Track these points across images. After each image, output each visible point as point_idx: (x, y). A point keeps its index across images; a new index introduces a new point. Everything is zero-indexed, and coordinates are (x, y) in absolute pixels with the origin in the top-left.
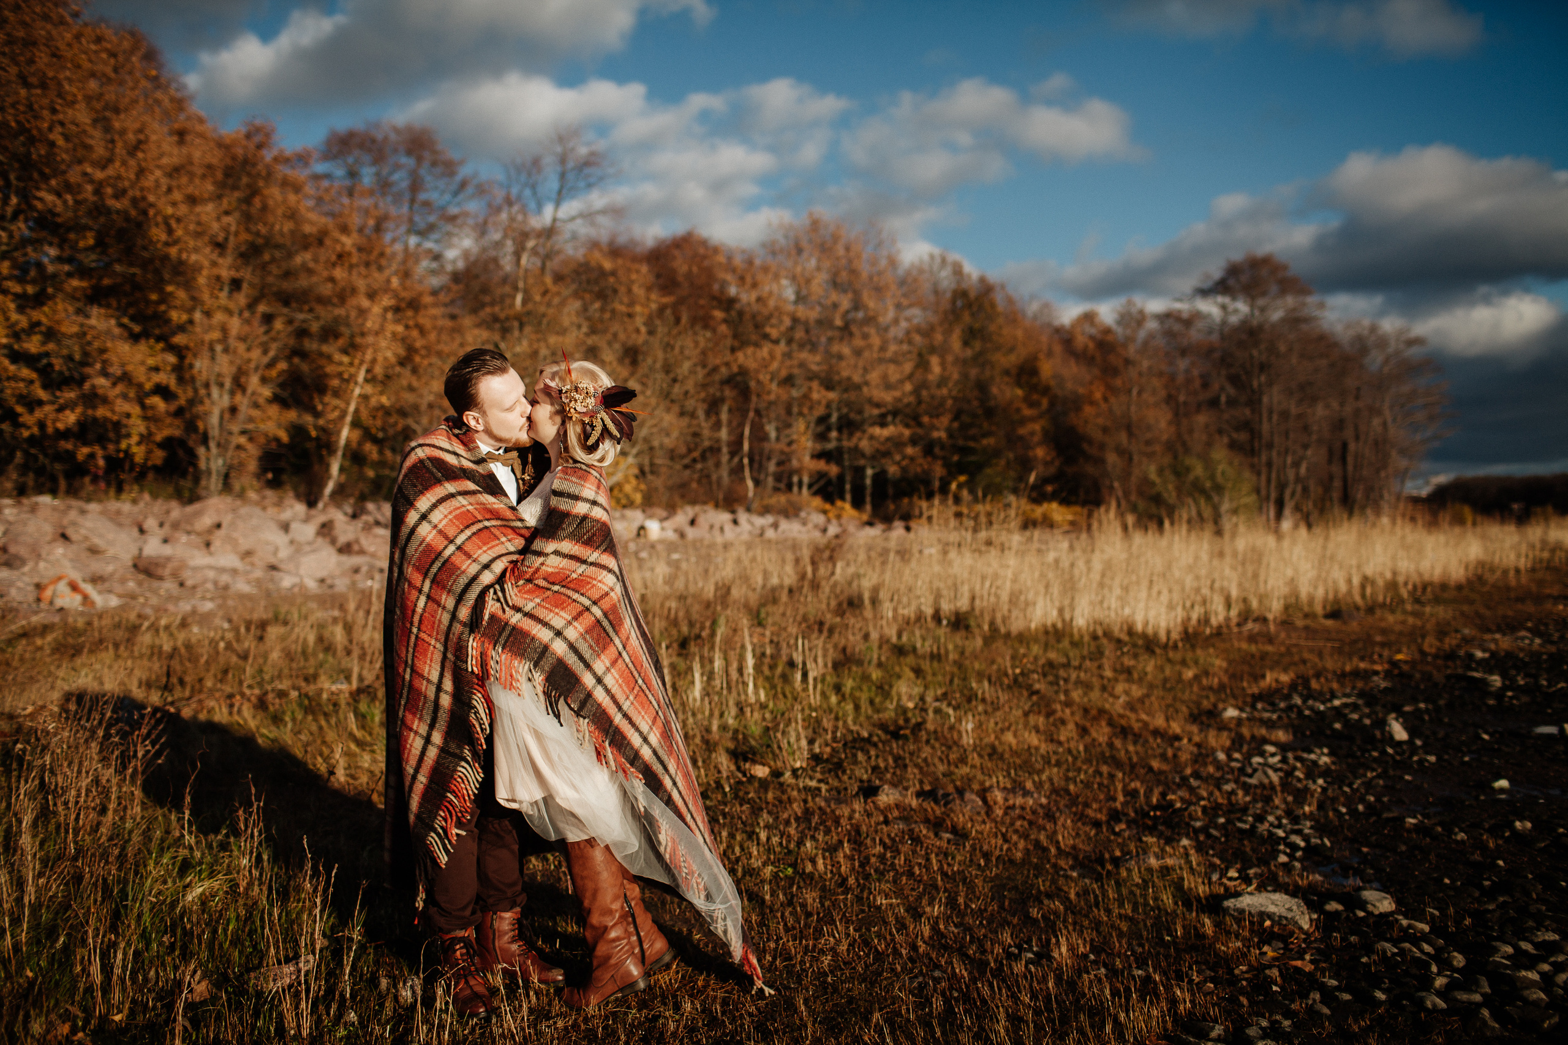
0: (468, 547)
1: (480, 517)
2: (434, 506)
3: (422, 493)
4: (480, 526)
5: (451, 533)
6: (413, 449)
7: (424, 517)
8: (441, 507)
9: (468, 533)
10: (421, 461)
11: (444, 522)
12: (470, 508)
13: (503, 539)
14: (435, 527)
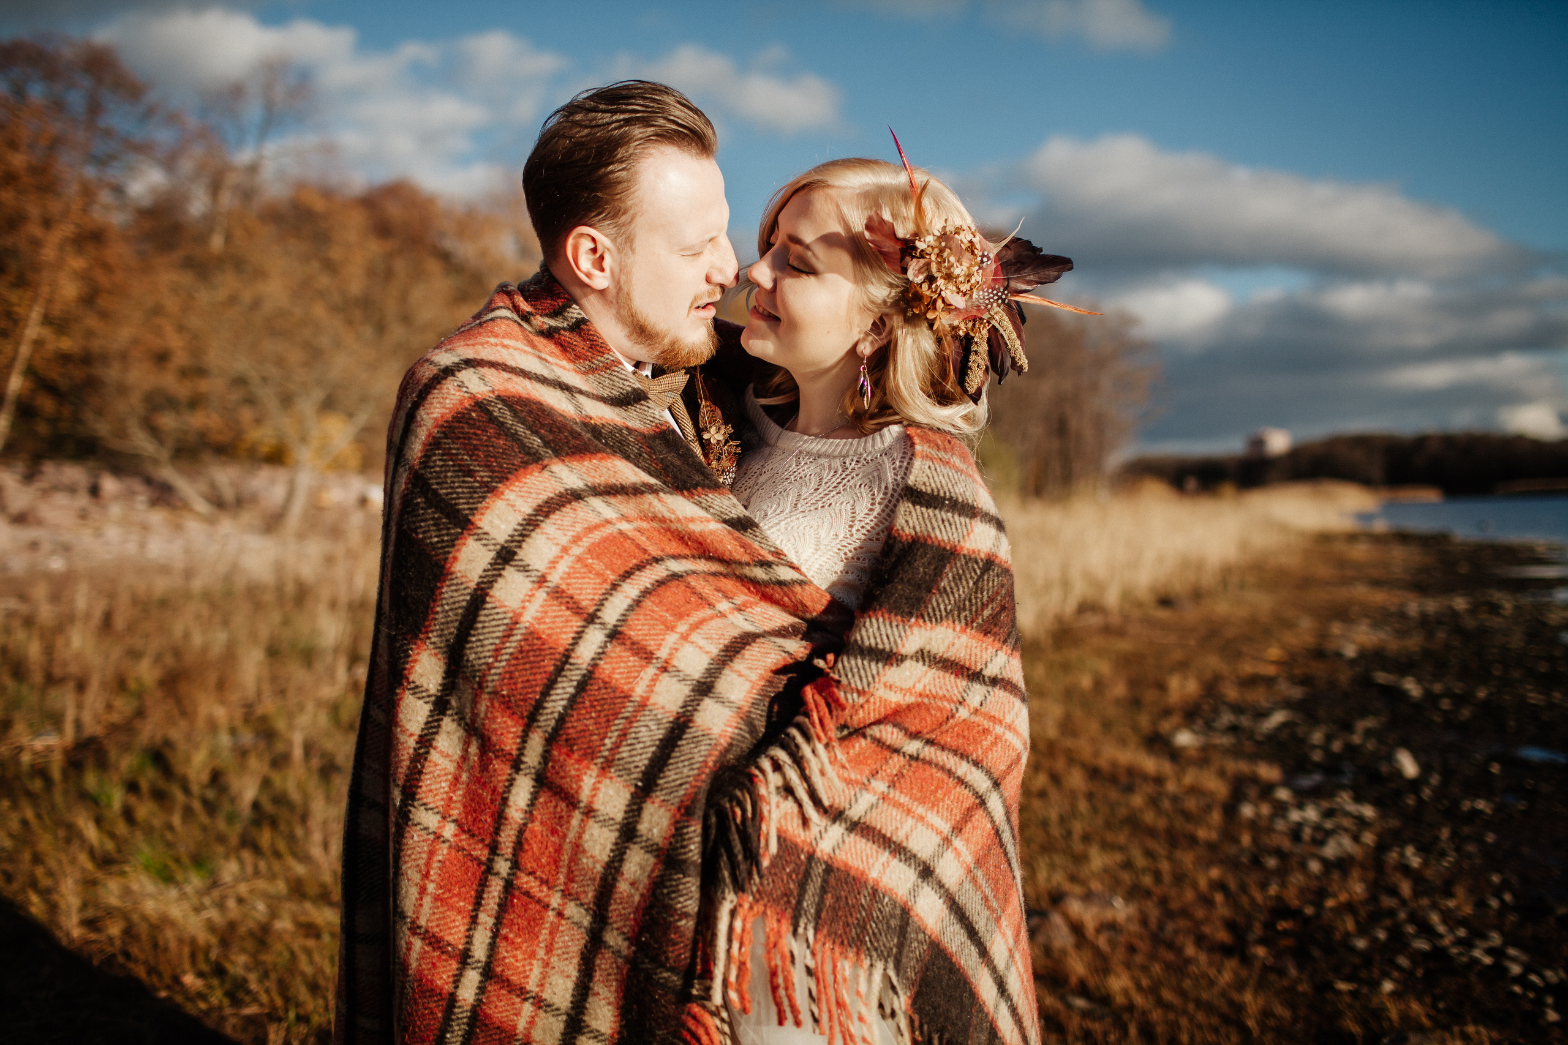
0: (637, 630)
1: (654, 551)
2: (531, 524)
3: (489, 489)
4: (658, 572)
5: (586, 593)
6: (448, 372)
7: (506, 556)
8: (549, 527)
9: (631, 590)
10: (480, 405)
11: (563, 567)
12: (625, 526)
13: (724, 606)
14: (542, 580)
